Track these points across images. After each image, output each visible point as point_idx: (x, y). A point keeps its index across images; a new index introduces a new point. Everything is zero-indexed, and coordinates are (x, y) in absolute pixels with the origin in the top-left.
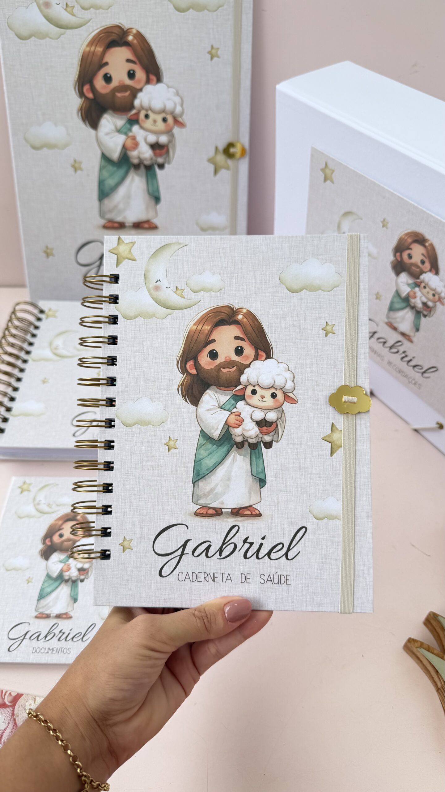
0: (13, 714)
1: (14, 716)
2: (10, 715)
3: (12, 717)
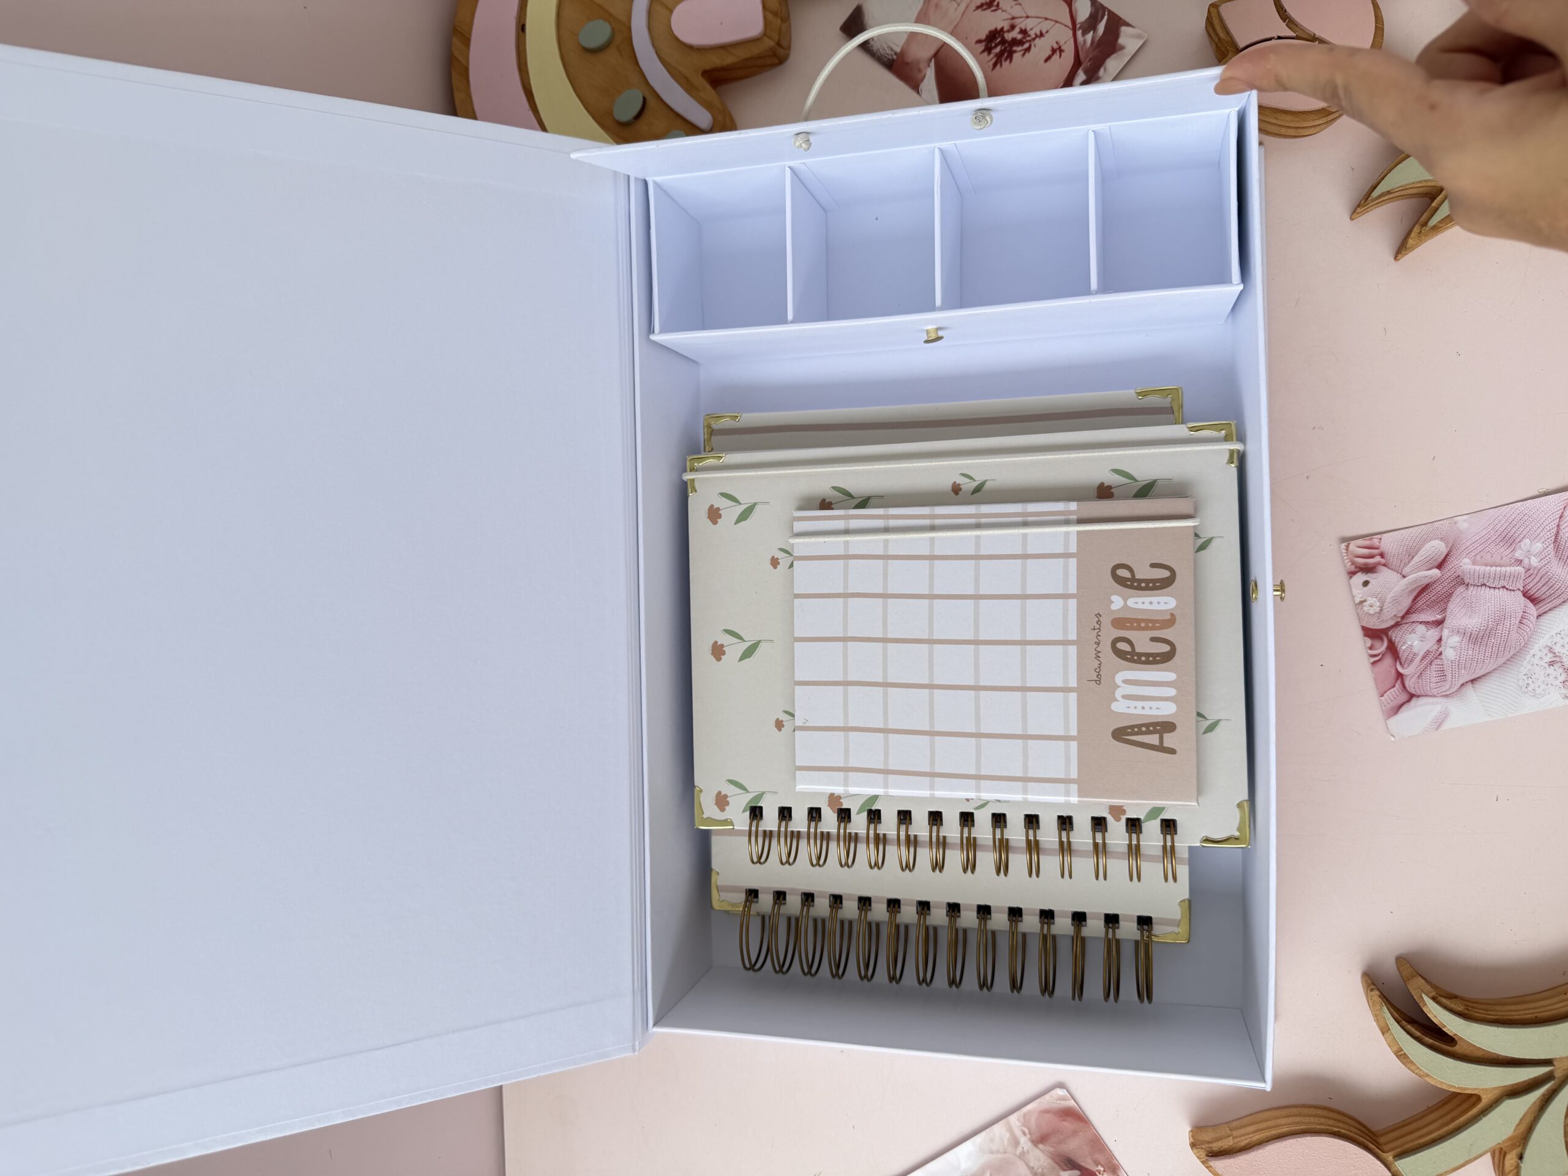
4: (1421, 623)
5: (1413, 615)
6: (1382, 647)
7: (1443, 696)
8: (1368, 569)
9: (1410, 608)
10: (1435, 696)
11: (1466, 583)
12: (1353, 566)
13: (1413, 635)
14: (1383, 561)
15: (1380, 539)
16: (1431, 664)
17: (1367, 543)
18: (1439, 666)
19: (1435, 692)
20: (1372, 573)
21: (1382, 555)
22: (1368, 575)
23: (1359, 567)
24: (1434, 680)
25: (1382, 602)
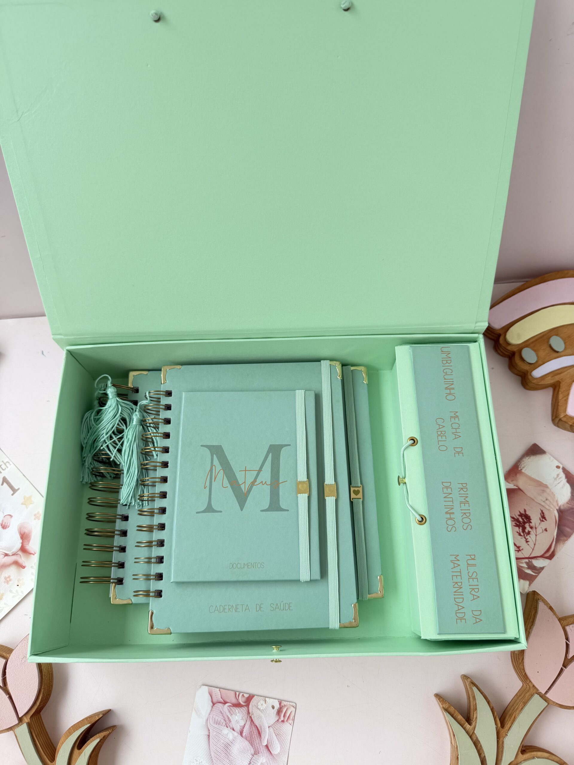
0: (249, 713)
1: (249, 715)
2: (246, 713)
3: (248, 715)
4: (245, 724)
5: (249, 723)
6: (241, 701)
7: (208, 718)
8: (279, 712)
9: (253, 722)
10: (209, 715)
11: (254, 755)
12: (283, 705)
13: (241, 718)
14: (280, 720)
15: (291, 724)
16: (224, 720)
17: (291, 717)
18: (222, 723)
19: (211, 716)
20: (277, 713)
21: (283, 721)
22: (277, 710)
23: (282, 708)
24: (217, 718)
25: (261, 711)
